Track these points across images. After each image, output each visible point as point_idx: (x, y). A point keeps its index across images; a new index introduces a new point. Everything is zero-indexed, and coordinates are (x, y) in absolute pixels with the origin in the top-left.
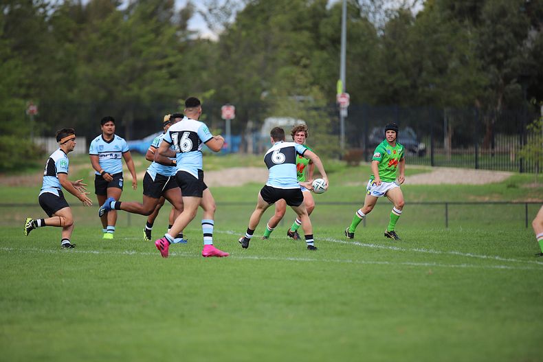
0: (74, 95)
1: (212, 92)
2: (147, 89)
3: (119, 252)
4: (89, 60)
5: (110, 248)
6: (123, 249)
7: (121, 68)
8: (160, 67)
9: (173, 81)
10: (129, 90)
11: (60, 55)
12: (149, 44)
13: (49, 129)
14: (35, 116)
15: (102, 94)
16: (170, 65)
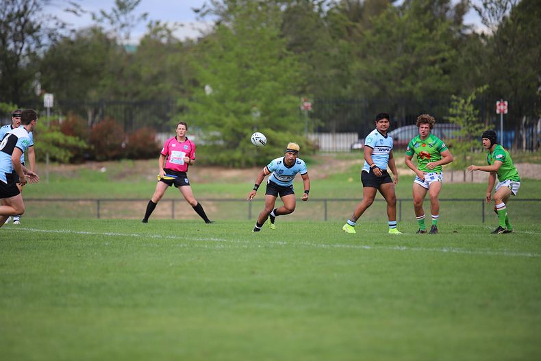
0: (347, 92)
1: (486, 87)
2: (420, 84)
3: (390, 248)
4: (363, 56)
5: (381, 243)
6: (394, 244)
7: (394, 64)
8: (433, 63)
9: (447, 77)
10: (401, 85)
11: (334, 52)
12: (422, 39)
13: (323, 124)
14: (309, 111)
15: (375, 90)
16: (443, 60)
